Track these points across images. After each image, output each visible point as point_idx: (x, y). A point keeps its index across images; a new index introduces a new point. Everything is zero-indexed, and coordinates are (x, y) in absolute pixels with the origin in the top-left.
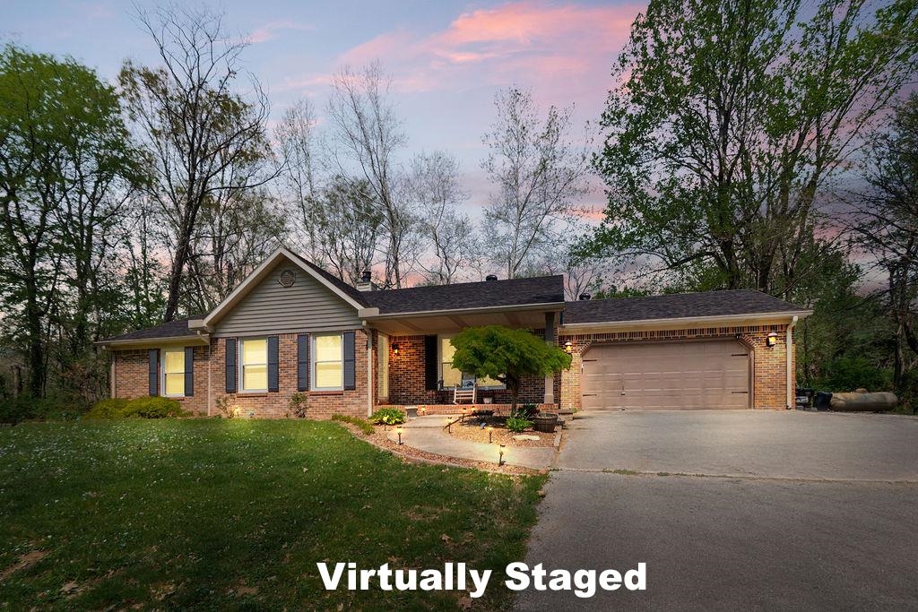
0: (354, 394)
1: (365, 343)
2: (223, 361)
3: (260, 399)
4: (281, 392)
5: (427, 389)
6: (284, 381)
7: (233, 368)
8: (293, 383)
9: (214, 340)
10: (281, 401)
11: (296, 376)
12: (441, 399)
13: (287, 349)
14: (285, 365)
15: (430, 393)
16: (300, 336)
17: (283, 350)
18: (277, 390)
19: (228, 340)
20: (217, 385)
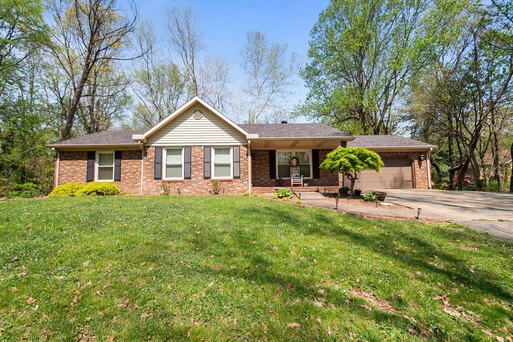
0: (239, 181)
1: (246, 153)
2: (153, 160)
3: (178, 183)
4: (193, 179)
5: (271, 178)
6: (194, 173)
7: (160, 164)
8: (201, 174)
9: (146, 147)
10: (192, 185)
11: (203, 170)
12: (280, 184)
13: (196, 155)
14: (196, 164)
15: (273, 180)
16: (205, 147)
17: (194, 155)
18: (190, 178)
19: (156, 147)
20: (147, 175)
